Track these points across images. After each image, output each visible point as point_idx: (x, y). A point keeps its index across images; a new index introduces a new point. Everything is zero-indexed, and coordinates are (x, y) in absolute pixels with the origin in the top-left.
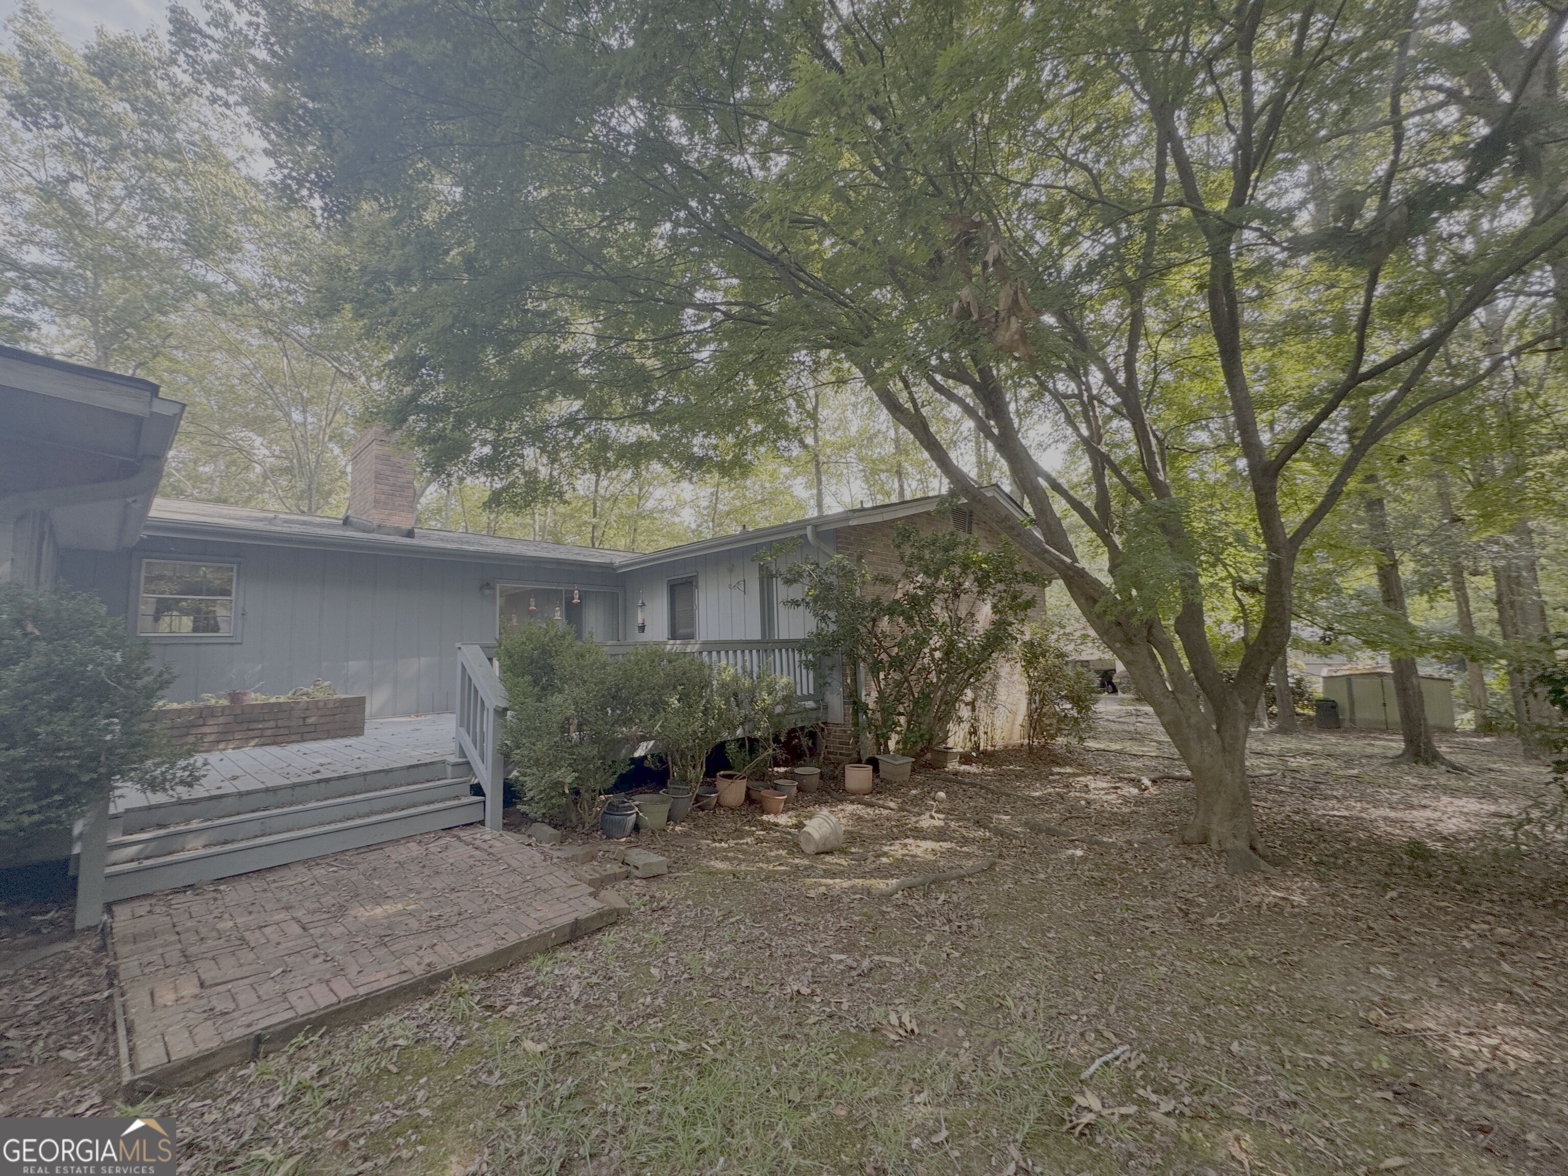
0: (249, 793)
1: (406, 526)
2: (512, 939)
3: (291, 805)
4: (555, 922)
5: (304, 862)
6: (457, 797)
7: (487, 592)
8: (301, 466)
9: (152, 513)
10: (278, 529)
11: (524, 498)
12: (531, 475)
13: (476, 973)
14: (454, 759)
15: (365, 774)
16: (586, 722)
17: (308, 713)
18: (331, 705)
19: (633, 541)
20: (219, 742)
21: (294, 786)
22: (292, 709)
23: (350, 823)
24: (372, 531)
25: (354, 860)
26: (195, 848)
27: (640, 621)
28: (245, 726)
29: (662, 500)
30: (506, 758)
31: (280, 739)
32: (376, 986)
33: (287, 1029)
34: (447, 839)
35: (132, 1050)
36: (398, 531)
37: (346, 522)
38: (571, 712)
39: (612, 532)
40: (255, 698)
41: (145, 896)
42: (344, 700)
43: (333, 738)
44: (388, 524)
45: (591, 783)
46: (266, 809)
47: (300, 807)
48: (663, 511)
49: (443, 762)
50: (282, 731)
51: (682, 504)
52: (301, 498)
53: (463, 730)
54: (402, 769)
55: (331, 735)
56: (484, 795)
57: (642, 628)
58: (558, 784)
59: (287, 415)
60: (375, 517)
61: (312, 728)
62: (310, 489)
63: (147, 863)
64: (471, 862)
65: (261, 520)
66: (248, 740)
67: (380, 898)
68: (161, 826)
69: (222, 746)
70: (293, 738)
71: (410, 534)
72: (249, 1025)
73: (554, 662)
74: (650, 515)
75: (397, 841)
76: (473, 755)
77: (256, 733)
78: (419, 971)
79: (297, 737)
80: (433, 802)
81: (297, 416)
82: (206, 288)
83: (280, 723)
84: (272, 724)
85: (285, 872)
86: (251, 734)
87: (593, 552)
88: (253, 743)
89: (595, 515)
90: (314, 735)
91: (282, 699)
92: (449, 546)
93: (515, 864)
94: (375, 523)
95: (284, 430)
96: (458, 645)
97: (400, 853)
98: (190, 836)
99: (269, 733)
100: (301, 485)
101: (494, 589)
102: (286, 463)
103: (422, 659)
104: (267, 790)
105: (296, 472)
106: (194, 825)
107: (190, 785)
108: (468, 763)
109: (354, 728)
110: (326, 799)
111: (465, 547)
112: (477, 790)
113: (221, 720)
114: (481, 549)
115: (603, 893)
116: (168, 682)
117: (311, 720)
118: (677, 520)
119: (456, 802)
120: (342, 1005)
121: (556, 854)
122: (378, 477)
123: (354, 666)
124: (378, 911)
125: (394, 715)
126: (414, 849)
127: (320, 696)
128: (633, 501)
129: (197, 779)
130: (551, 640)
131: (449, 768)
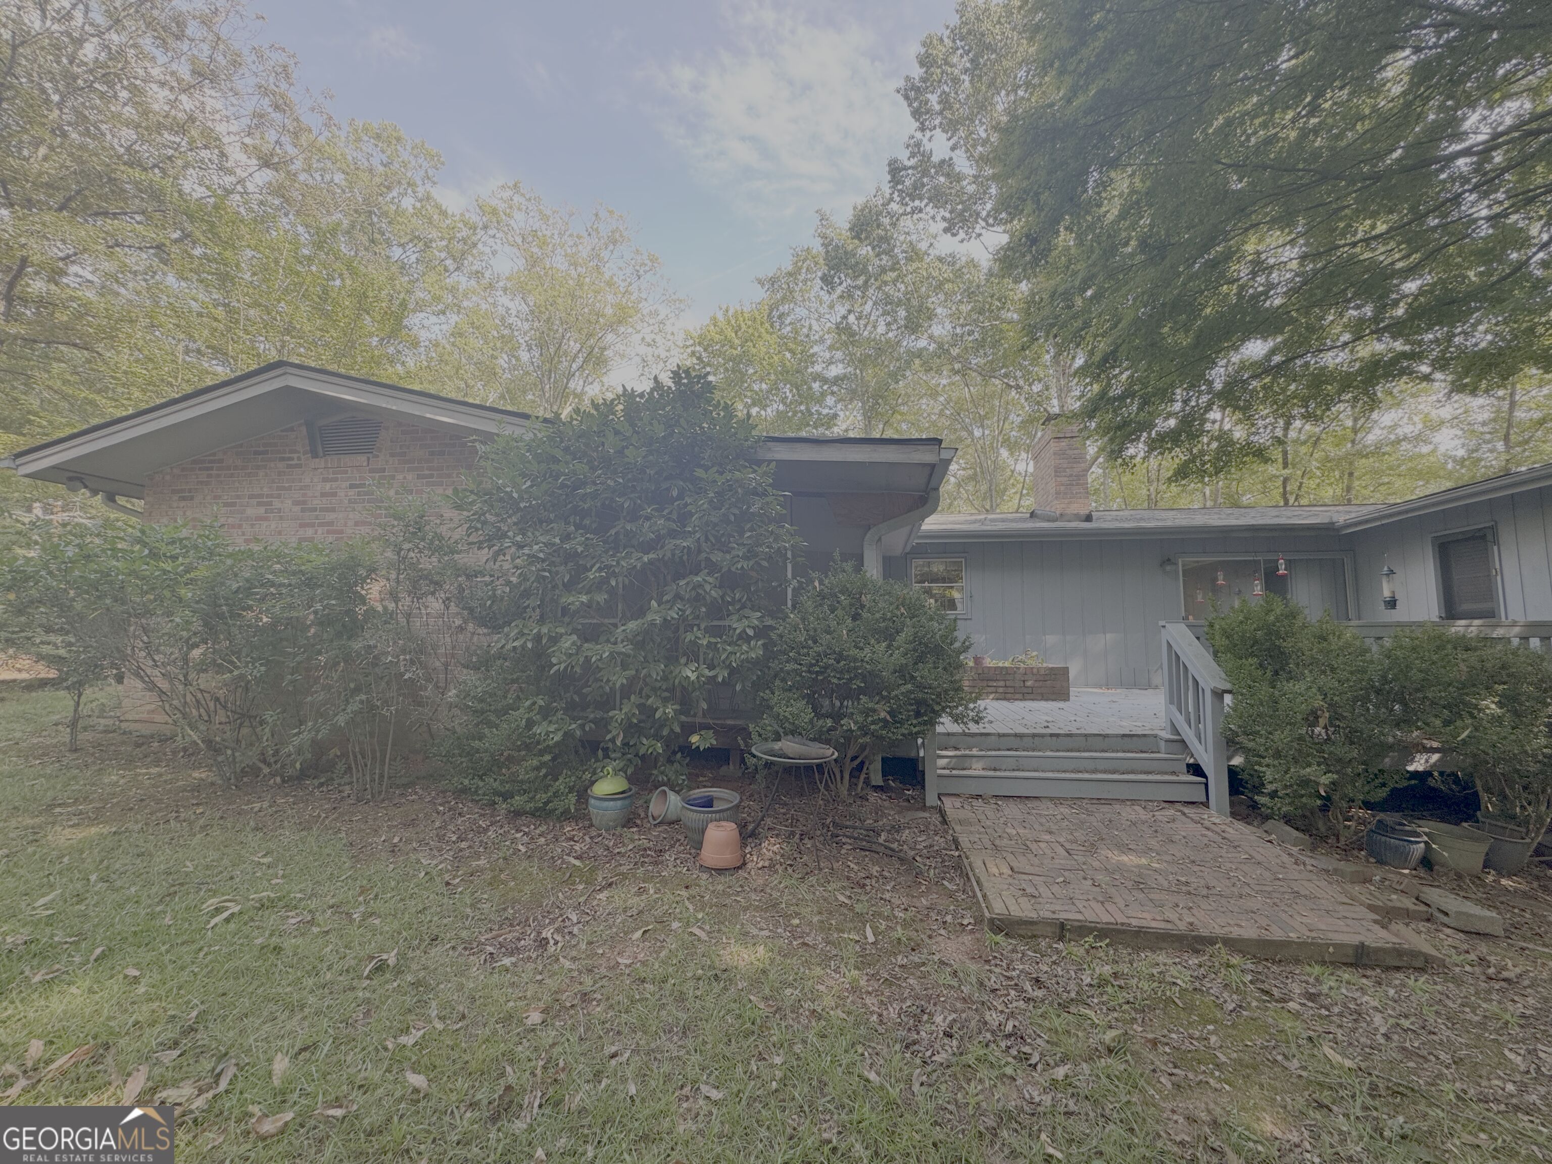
0: (1004, 735)
1: (1084, 512)
2: (1277, 934)
3: (1034, 750)
4: (1331, 935)
5: (1051, 799)
6: (1174, 773)
7: (1168, 568)
8: (982, 472)
9: (924, 527)
10: (989, 528)
11: (1214, 465)
12: (1224, 438)
13: (1241, 951)
14: (1166, 735)
15: (1086, 735)
16: (1340, 717)
17: (1026, 677)
18: (1042, 672)
19: (1349, 489)
21: (1034, 736)
22: (1015, 673)
23: (1080, 776)
24: (1055, 520)
25: (1092, 808)
26: (977, 768)
27: (1387, 593)
28: (985, 683)
29: (1395, 426)
30: (1231, 743)
32: (1144, 923)
33: (1080, 927)
34: (1170, 812)
35: (985, 896)
36: (1077, 517)
37: (1033, 515)
38: (1318, 702)
39: (1312, 484)
40: (989, 662)
41: (958, 795)
42: (1052, 669)
43: (1047, 700)
44: (1068, 511)
45: (1349, 790)
46: (1016, 750)
47: (1040, 754)
48: (1398, 441)
49: (1156, 736)
50: (1011, 690)
51: (1435, 426)
52: (984, 499)
53: (1174, 709)
54: (1117, 736)
55: (1044, 697)
56: (1206, 777)
57: (1392, 604)
58: (1305, 782)
59: (971, 433)
60: (1057, 507)
62: (990, 490)
63: (955, 772)
64: (1205, 840)
65: (975, 522)
67: (1125, 849)
68: (956, 749)
70: (1017, 696)
71: (1089, 518)
72: (1054, 912)
73: (1287, 645)
74: (1377, 451)
75: (1123, 801)
76: (1188, 734)
77: (993, 689)
78: (1182, 926)
79: (1020, 696)
80: (1150, 773)
81: (977, 433)
82: (919, 354)
83: (1008, 683)
84: (1002, 683)
85: (1036, 803)
86: (989, 689)
87: (1288, 512)
88: (991, 696)
89: (1285, 465)
91: (1007, 664)
92: (1126, 525)
93: (1259, 858)
94: (1058, 513)
95: (968, 446)
96: (1162, 623)
97: (1129, 813)
98: (974, 760)
99: (1001, 690)
100: (984, 487)
101: (1176, 564)
102: (970, 472)
103: (1108, 636)
104: (1016, 735)
105: (979, 478)
106: (975, 752)
107: (977, 722)
108: (1183, 741)
109: (1062, 695)
110: (1058, 751)
111: (1143, 524)
112: (1196, 770)
113: (970, 677)
114: (1160, 524)
115: (1393, 927)
116: (968, 648)
118: (1425, 449)
119: (1174, 778)
120: (1119, 927)
121: (1308, 861)
122: (1058, 471)
123: (1051, 639)
124: (1125, 858)
125: (1087, 685)
126: (1139, 813)
127: (1032, 663)
128: (1344, 438)
129: (981, 718)
130: (1277, 619)
131: (1162, 744)
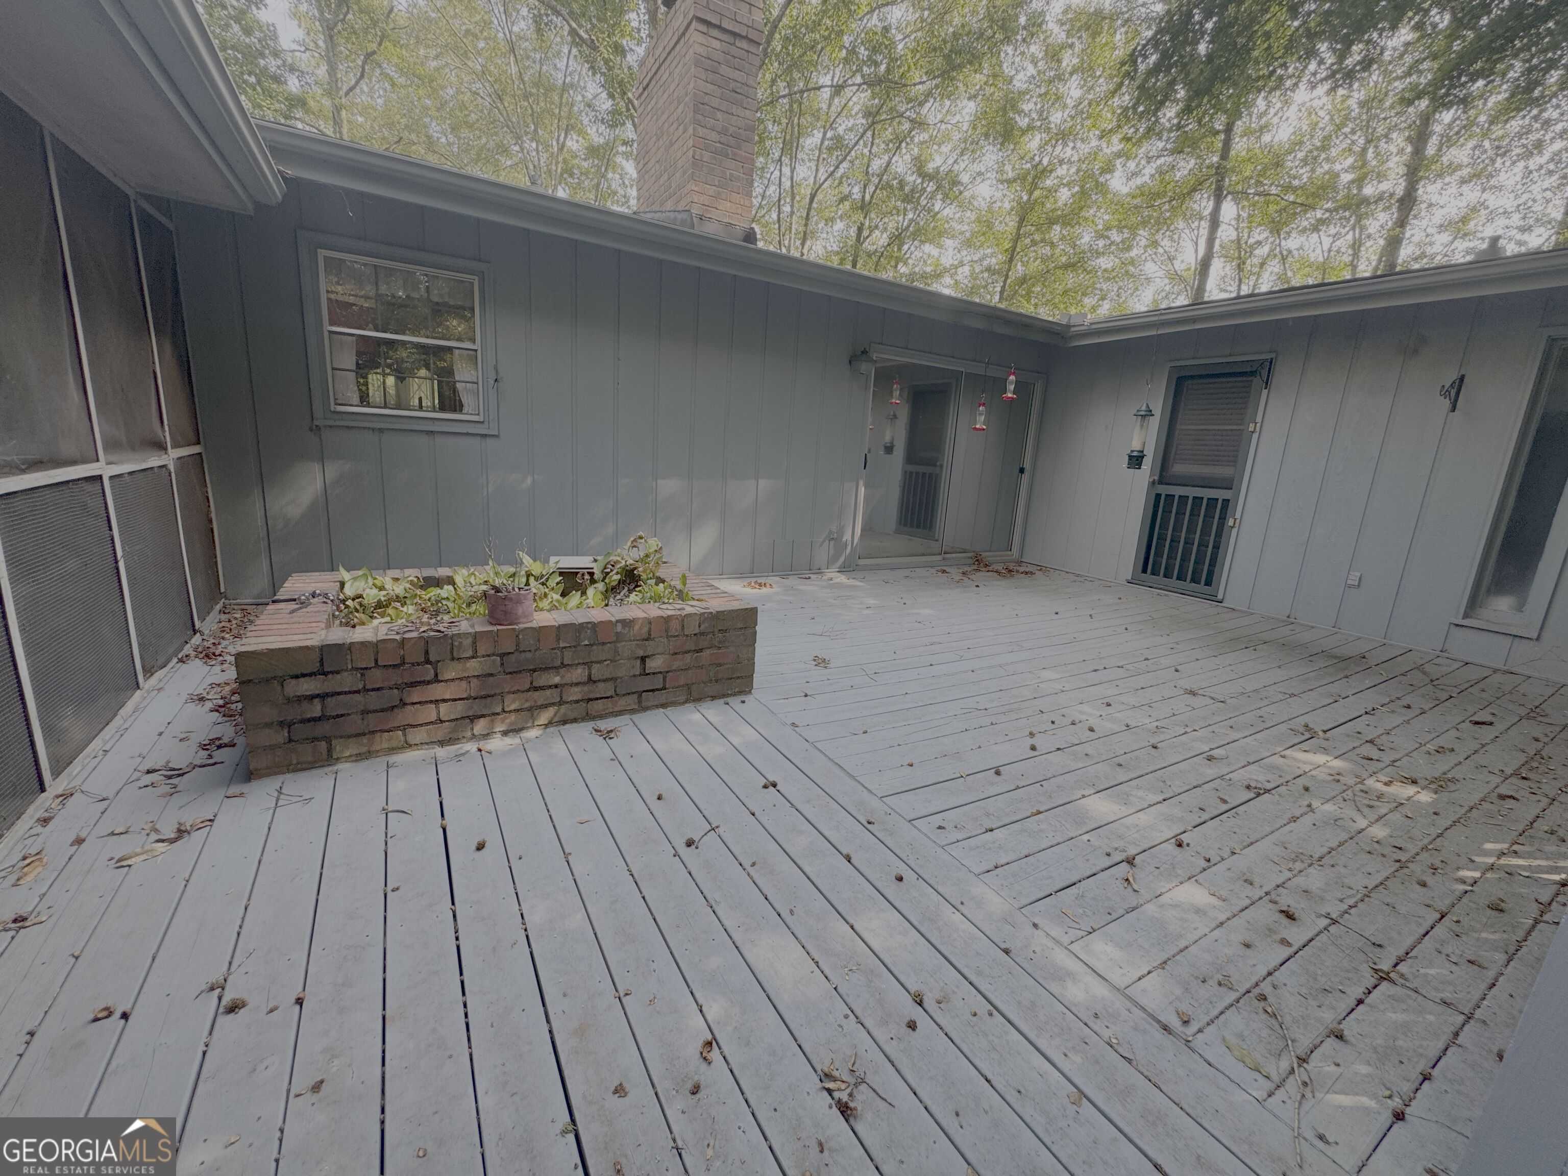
17: (649, 647)
18: (692, 628)
20: (473, 719)
22: (619, 637)
28: (524, 681)
31: (599, 706)
50: (600, 689)
61: (658, 682)
66: (533, 710)
69: (480, 726)
70: (622, 703)
77: (550, 696)
79: (630, 702)
83: (596, 672)
84: (579, 674)
86: (539, 697)
88: (544, 718)
90: (662, 697)
99: (574, 693)
109: (736, 679)
113: (474, 667)
117: (654, 664)
